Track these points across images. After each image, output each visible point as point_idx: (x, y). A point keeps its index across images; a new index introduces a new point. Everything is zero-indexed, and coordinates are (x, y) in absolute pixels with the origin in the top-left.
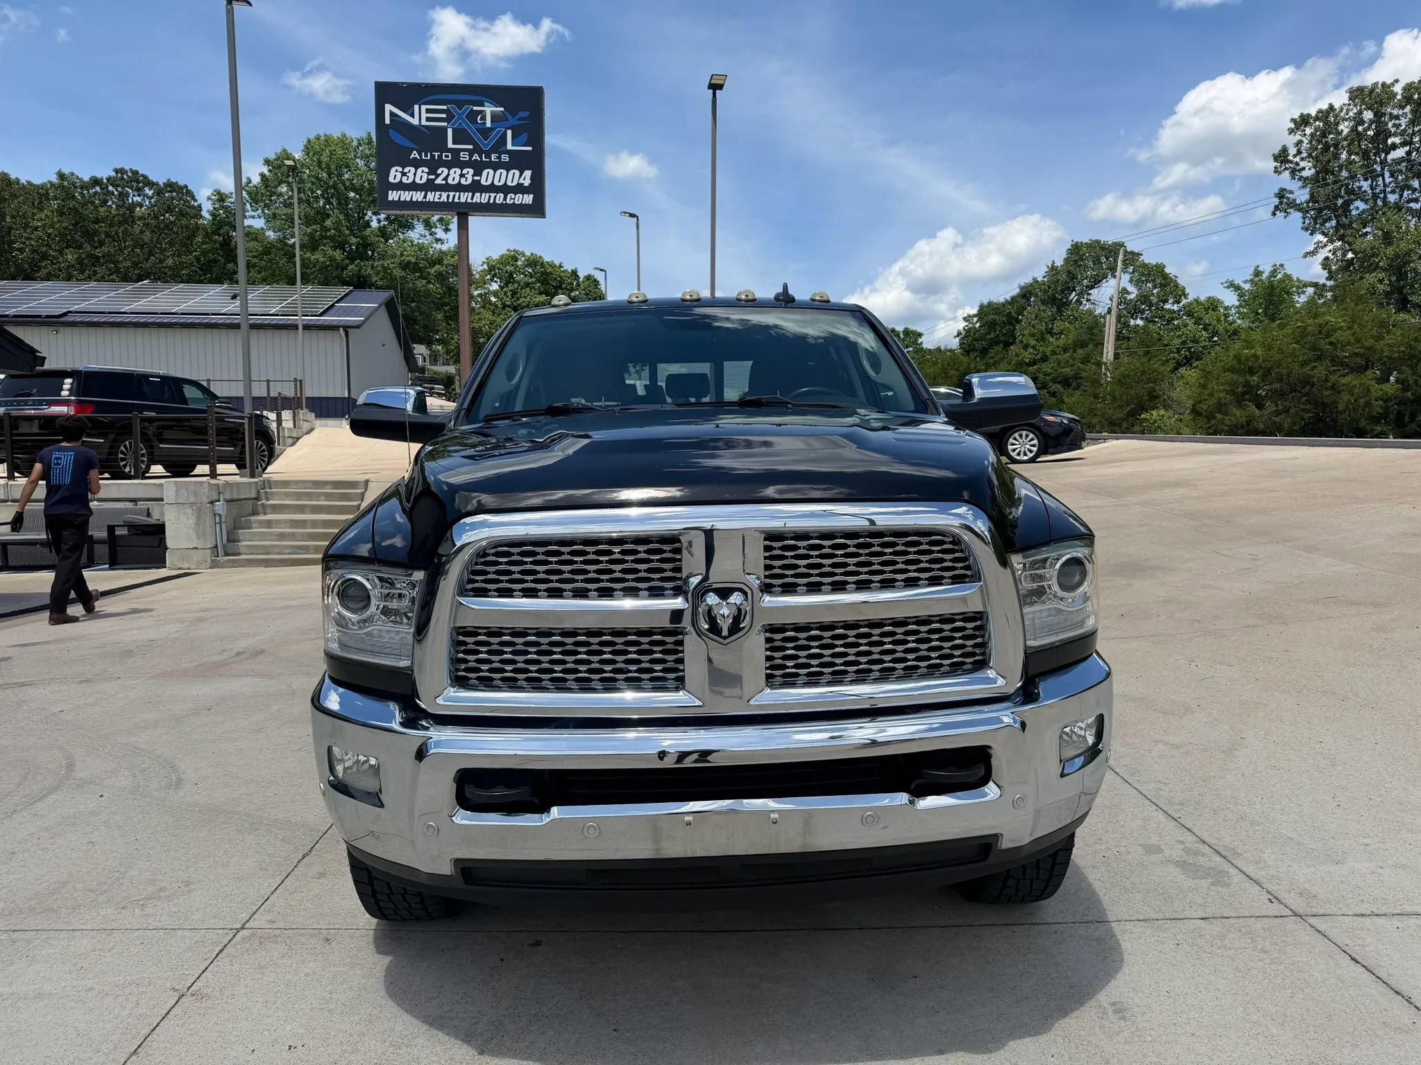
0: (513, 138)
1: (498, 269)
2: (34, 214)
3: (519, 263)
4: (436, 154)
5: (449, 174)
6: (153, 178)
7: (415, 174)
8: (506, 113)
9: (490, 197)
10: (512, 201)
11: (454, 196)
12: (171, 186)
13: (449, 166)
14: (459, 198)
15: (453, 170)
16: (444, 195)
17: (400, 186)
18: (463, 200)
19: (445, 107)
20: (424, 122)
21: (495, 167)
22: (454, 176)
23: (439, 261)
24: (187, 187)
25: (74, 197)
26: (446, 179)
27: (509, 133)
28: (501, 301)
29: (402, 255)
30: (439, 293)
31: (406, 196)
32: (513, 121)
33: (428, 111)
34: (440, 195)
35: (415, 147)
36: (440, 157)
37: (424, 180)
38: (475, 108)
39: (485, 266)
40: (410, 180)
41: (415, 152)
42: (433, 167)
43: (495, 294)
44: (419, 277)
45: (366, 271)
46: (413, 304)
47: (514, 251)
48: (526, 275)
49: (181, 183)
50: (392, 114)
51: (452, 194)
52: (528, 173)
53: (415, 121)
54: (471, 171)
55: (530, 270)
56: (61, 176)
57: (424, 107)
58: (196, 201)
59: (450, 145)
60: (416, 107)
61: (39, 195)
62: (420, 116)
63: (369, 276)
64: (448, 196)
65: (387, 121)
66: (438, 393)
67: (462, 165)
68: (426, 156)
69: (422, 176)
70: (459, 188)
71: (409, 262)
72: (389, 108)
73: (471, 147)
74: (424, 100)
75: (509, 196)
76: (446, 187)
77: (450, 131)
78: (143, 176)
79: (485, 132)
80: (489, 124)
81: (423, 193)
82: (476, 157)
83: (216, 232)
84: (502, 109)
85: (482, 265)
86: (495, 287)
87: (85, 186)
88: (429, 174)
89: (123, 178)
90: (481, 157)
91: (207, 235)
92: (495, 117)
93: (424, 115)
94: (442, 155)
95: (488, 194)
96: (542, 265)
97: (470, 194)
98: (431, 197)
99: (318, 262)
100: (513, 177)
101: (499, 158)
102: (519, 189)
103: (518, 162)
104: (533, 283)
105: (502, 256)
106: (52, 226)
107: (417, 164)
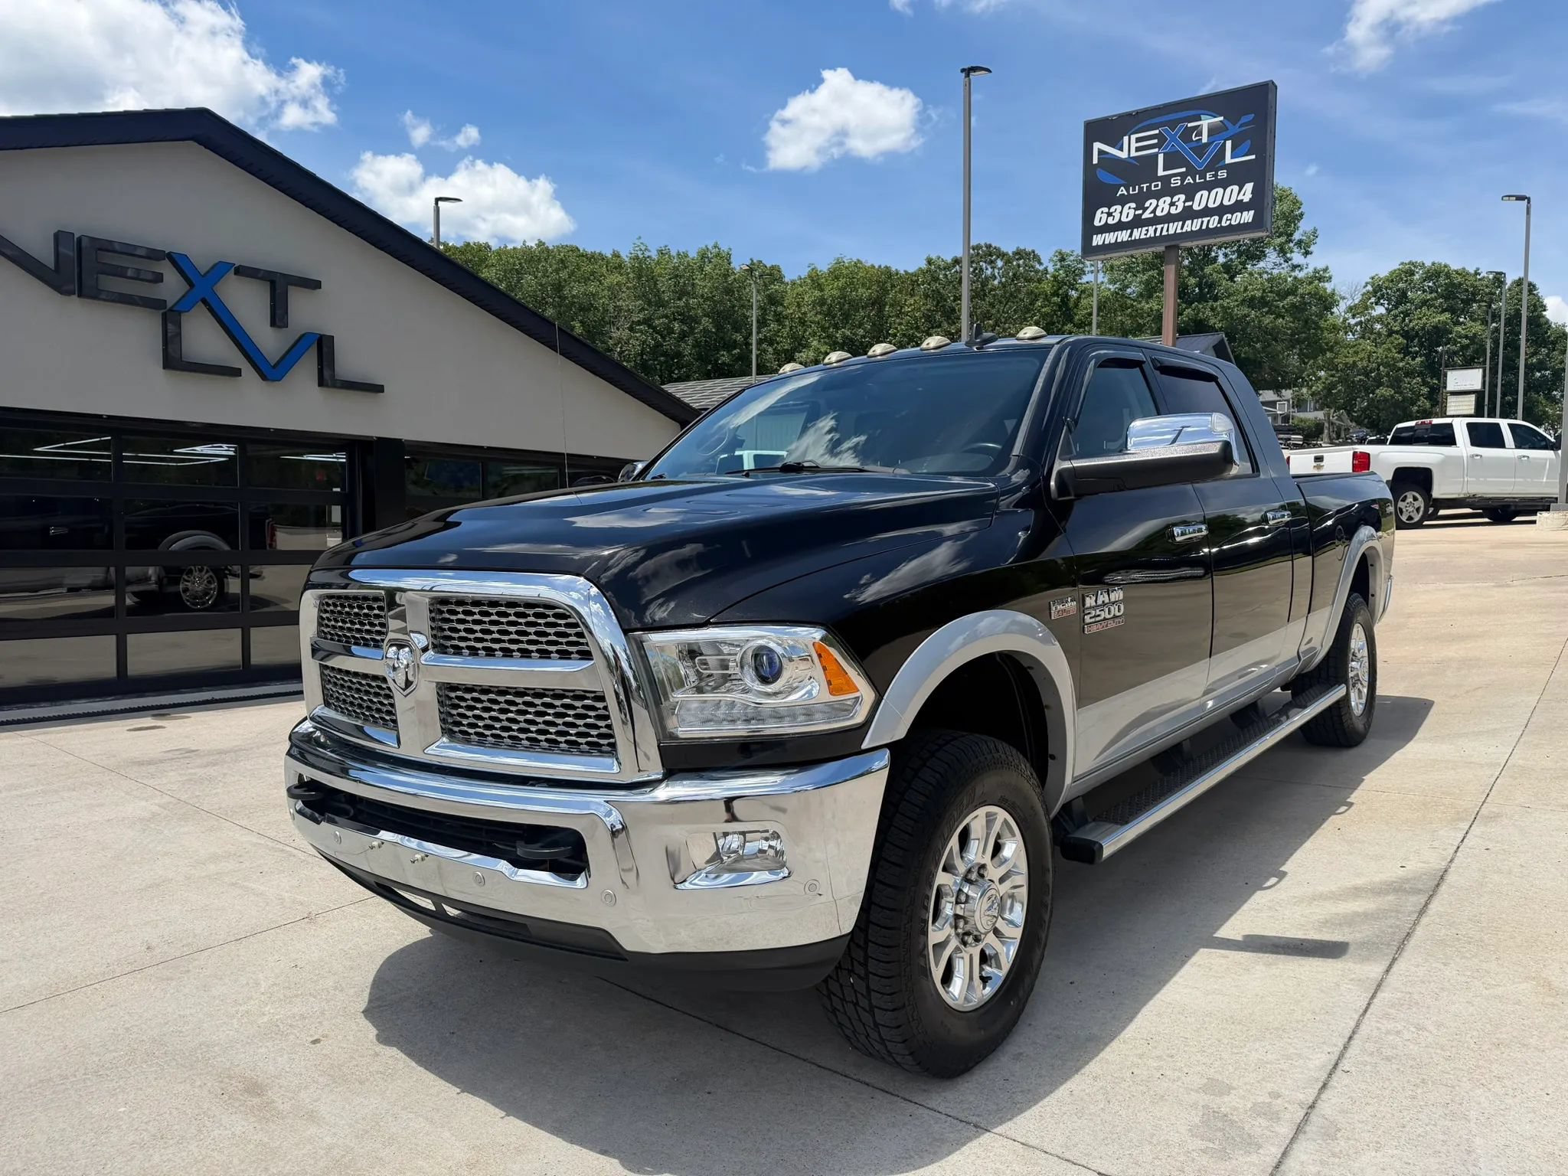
0: (1233, 148)
1: (1386, 288)
2: (906, 301)
3: (1417, 277)
4: (1145, 185)
5: (1157, 206)
6: (1004, 249)
7: (1121, 213)
8: (1226, 122)
9: (1202, 222)
10: (1228, 222)
11: (1162, 228)
12: (1020, 254)
13: (1158, 196)
14: (1168, 230)
15: (1162, 200)
16: (1151, 229)
17: (1107, 228)
18: (1171, 232)
19: (1157, 132)
20: (1133, 154)
21: (1209, 187)
22: (1163, 206)
23: (1292, 291)
24: (1034, 252)
25: (938, 279)
26: (1154, 211)
27: (1229, 144)
28: (1387, 326)
29: (1246, 290)
30: (1290, 328)
31: (1110, 238)
32: (1234, 129)
33: (1138, 140)
34: (1147, 230)
35: (1123, 182)
36: (1149, 188)
37: (1131, 217)
38: (1190, 125)
39: (1369, 288)
40: (1116, 220)
41: (1122, 188)
42: (1140, 201)
43: (1379, 319)
44: (1267, 313)
45: (1204, 313)
46: (1258, 345)
47: (1411, 263)
48: (1424, 291)
49: (1029, 249)
50: (1101, 152)
51: (1159, 227)
52: (1249, 187)
53: (1123, 155)
54: (1183, 197)
55: (1430, 284)
56: (930, 262)
57: (1134, 137)
58: (1041, 264)
59: (1161, 172)
60: (1126, 139)
61: (911, 282)
62: (1129, 148)
63: (1208, 319)
64: (1156, 230)
65: (1095, 161)
66: (1295, 445)
67: (1172, 192)
68: (1134, 190)
69: (1128, 212)
70: (1169, 218)
71: (1253, 298)
72: (1097, 146)
73: (1184, 170)
74: (1136, 128)
75: (1225, 217)
76: (1155, 221)
77: (1161, 157)
78: (995, 248)
79: (1200, 149)
80: (1205, 140)
81: (1129, 231)
82: (1189, 180)
83: (1055, 294)
84: (1222, 118)
85: (1365, 287)
86: (1380, 310)
87: (947, 268)
88: (1136, 209)
89: (978, 254)
90: (1194, 180)
91: (1046, 299)
92: (1212, 131)
93: (1134, 145)
94: (1151, 185)
95: (1200, 220)
96: (1448, 275)
97: (1181, 223)
98: (1137, 234)
99: (1152, 311)
100: (1230, 195)
101: (1215, 175)
102: (1239, 206)
103: (1237, 176)
104: (1432, 299)
105: (1392, 273)
106: (919, 310)
107: (1123, 201)
